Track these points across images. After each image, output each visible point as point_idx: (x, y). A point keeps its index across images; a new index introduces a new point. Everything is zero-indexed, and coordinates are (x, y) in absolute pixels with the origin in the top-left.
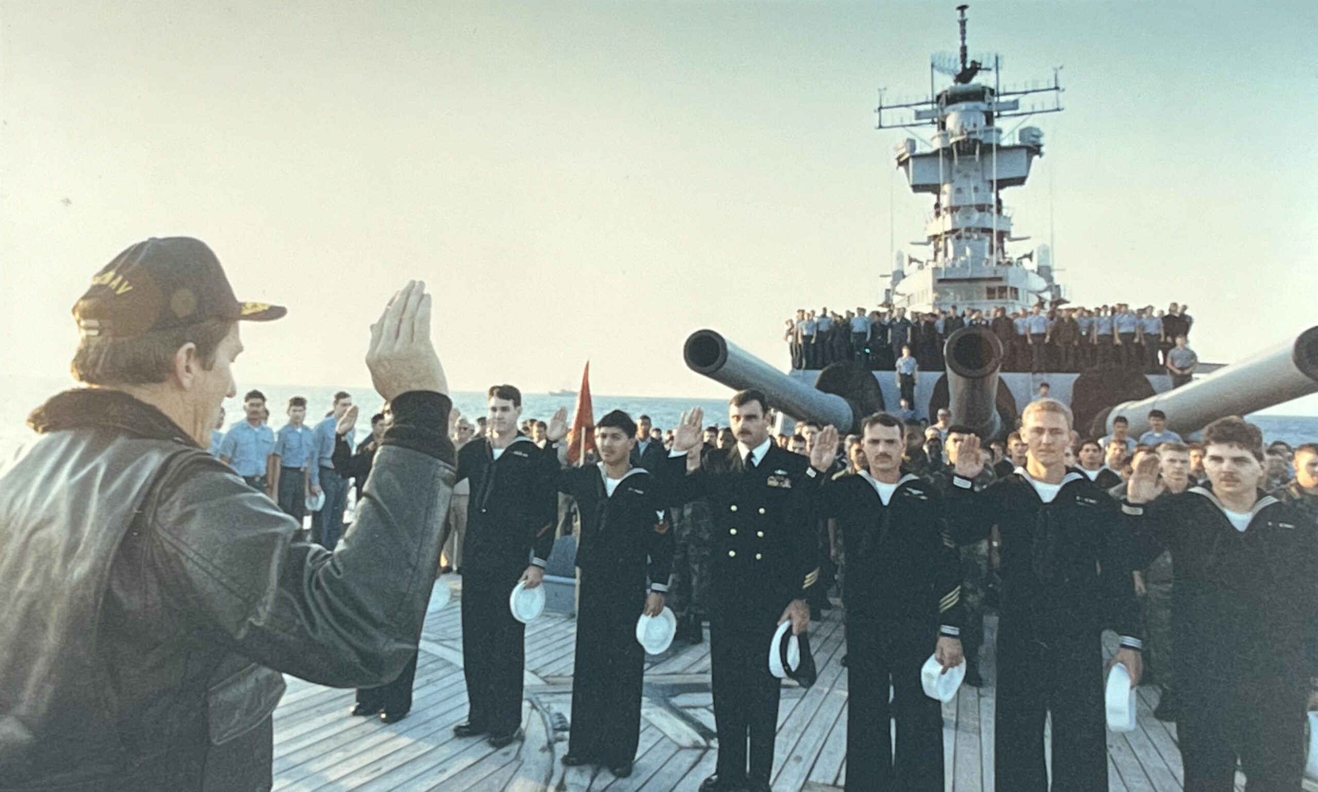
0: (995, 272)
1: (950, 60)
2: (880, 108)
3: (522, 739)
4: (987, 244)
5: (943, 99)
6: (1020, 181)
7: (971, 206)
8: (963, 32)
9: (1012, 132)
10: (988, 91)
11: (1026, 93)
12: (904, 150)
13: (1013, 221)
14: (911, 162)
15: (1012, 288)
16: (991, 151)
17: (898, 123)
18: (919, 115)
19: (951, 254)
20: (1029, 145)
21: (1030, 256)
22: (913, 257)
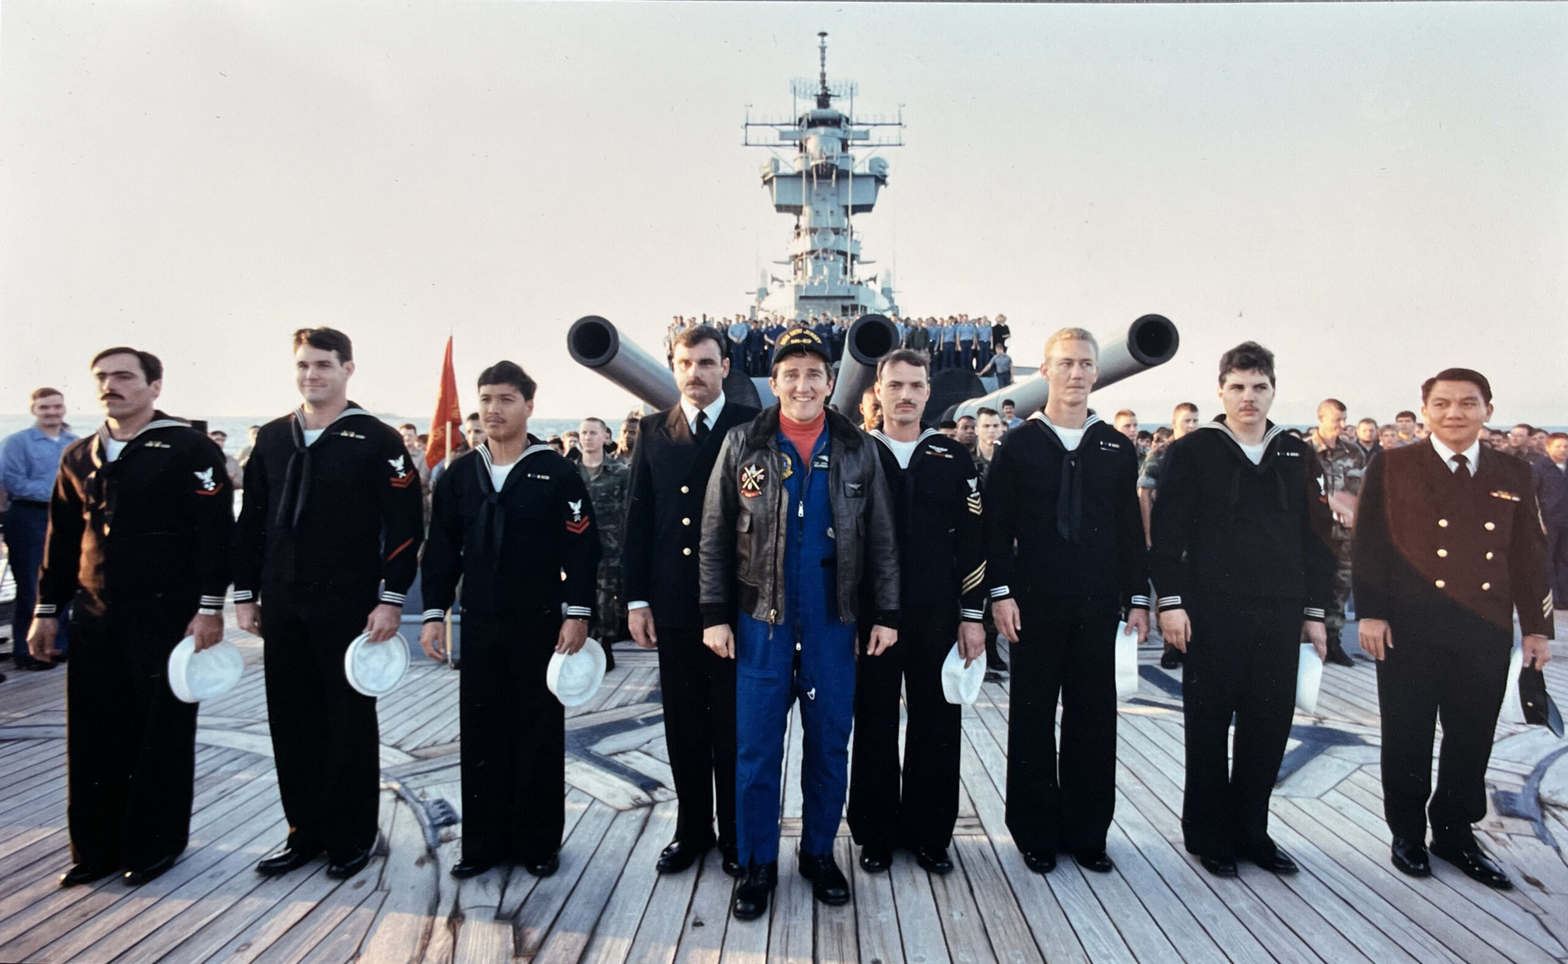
0: (849, 291)
1: (811, 86)
2: (747, 124)
3: (384, 852)
4: (841, 265)
5: (805, 122)
6: (867, 208)
7: (827, 228)
8: (823, 59)
9: (863, 161)
10: (844, 119)
11: (875, 125)
12: (767, 170)
13: (862, 245)
14: (775, 180)
15: (862, 306)
16: (847, 177)
17: (763, 142)
18: (783, 136)
19: (810, 273)
20: (878, 174)
21: (874, 279)
22: (775, 276)
